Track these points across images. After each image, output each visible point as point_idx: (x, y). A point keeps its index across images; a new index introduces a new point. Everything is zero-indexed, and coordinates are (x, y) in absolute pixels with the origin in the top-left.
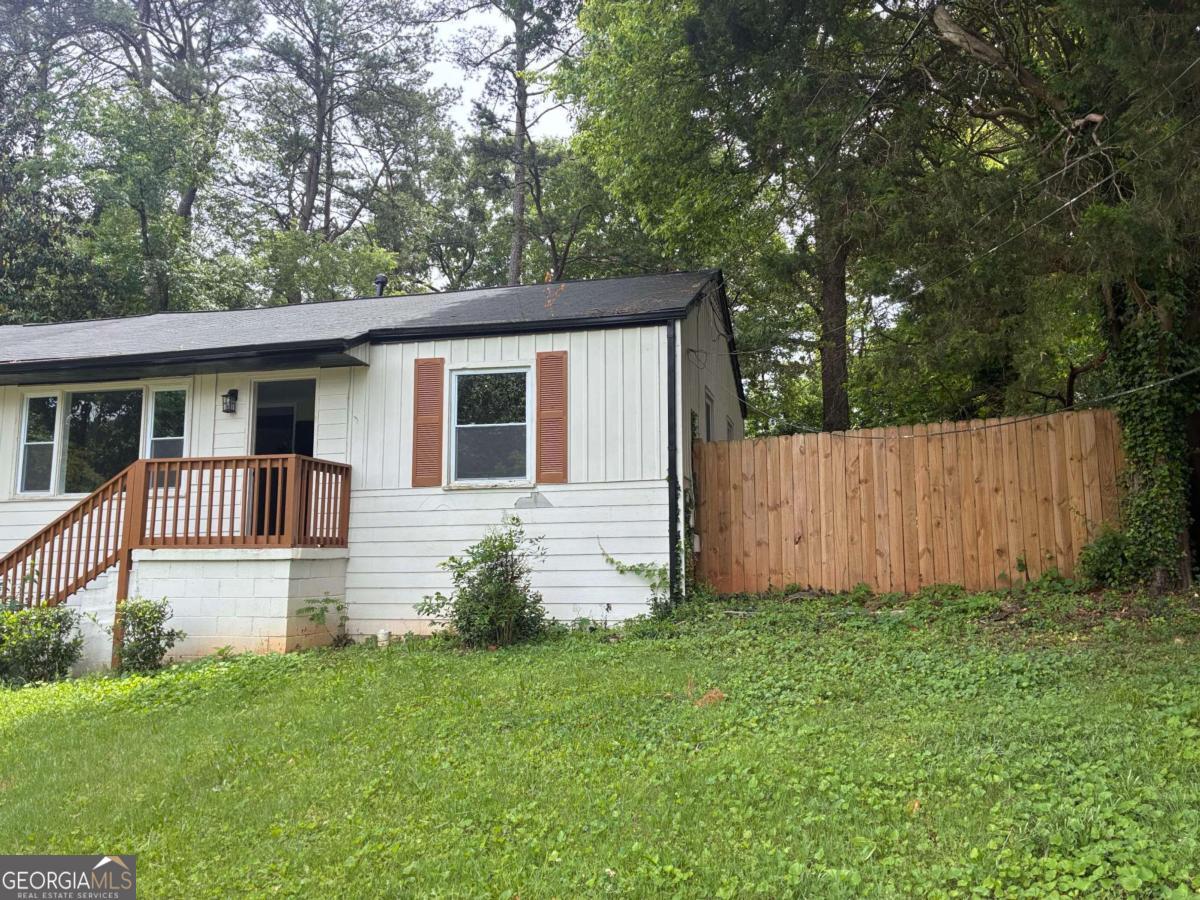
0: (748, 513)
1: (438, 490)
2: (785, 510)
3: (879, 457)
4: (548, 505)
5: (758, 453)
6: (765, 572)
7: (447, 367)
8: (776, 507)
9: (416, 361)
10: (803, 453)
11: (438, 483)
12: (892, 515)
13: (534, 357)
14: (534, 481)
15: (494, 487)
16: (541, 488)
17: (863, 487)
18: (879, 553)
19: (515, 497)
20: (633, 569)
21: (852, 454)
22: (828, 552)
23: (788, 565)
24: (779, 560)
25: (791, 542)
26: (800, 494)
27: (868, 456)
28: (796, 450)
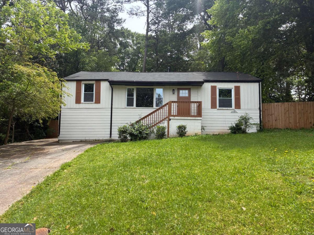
0: (266, 116)
1: (216, 109)
2: (273, 116)
3: (290, 107)
4: (237, 113)
5: (268, 106)
6: (270, 126)
7: (217, 87)
8: (272, 115)
9: (211, 86)
10: (276, 106)
11: (216, 108)
12: (292, 116)
13: (234, 86)
14: (234, 108)
15: (227, 109)
16: (235, 110)
17: (287, 112)
18: (290, 123)
19: (230, 111)
20: (253, 124)
21: (285, 106)
22: (281, 122)
23: (274, 124)
24: (272, 124)
25: (274, 121)
26: (276, 113)
27: (288, 107)
28: (275, 105)
